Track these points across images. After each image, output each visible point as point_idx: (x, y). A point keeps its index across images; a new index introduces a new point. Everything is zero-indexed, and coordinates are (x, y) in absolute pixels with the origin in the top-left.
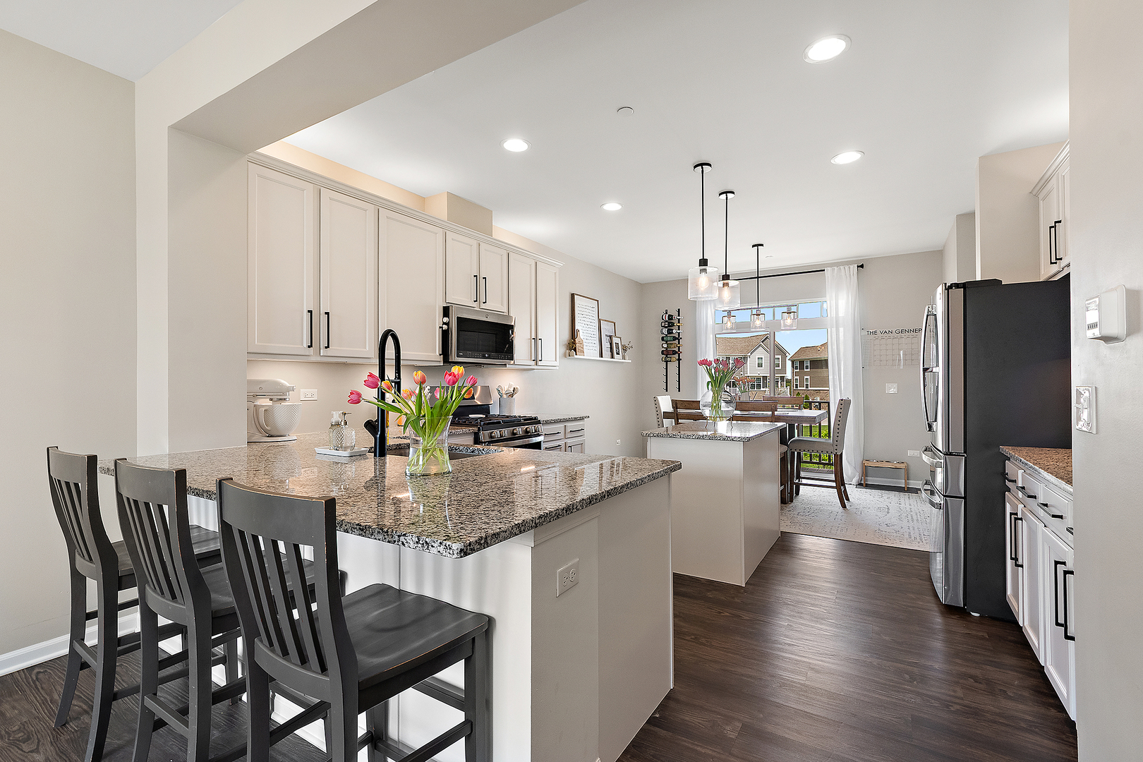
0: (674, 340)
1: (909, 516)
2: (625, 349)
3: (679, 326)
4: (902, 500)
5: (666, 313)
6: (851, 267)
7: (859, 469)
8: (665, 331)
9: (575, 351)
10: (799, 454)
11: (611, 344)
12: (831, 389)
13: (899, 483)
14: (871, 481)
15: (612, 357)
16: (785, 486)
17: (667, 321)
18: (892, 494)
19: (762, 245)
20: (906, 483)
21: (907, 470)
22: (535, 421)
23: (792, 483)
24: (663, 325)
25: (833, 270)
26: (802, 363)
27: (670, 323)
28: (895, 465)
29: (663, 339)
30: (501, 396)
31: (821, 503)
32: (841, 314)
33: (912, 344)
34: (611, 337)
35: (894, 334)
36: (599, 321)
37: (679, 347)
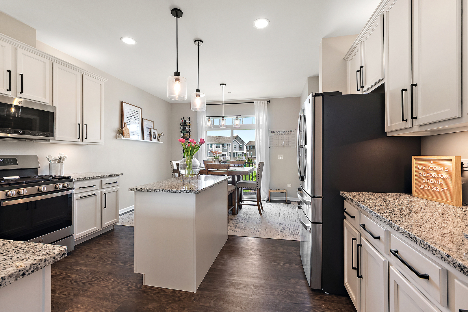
0: (187, 133)
1: (288, 218)
2: (159, 136)
3: (189, 126)
4: (285, 208)
5: (183, 119)
6: (265, 101)
7: (268, 193)
8: (182, 128)
9: (122, 134)
10: (242, 189)
11: (150, 133)
12: (257, 157)
13: (284, 199)
14: (273, 198)
15: (151, 140)
16: (234, 206)
17: (183, 123)
18: (281, 205)
19: (225, 85)
20: (286, 199)
21: (286, 193)
22: (68, 179)
23: (238, 204)
24: (181, 125)
25: (258, 102)
26: (250, 147)
27: (185, 124)
28: (282, 191)
29: (181, 132)
30: (51, 162)
31: (251, 213)
32: (261, 123)
33: (289, 137)
34: (150, 129)
35: (282, 133)
36: (142, 120)
37: (189, 136)
